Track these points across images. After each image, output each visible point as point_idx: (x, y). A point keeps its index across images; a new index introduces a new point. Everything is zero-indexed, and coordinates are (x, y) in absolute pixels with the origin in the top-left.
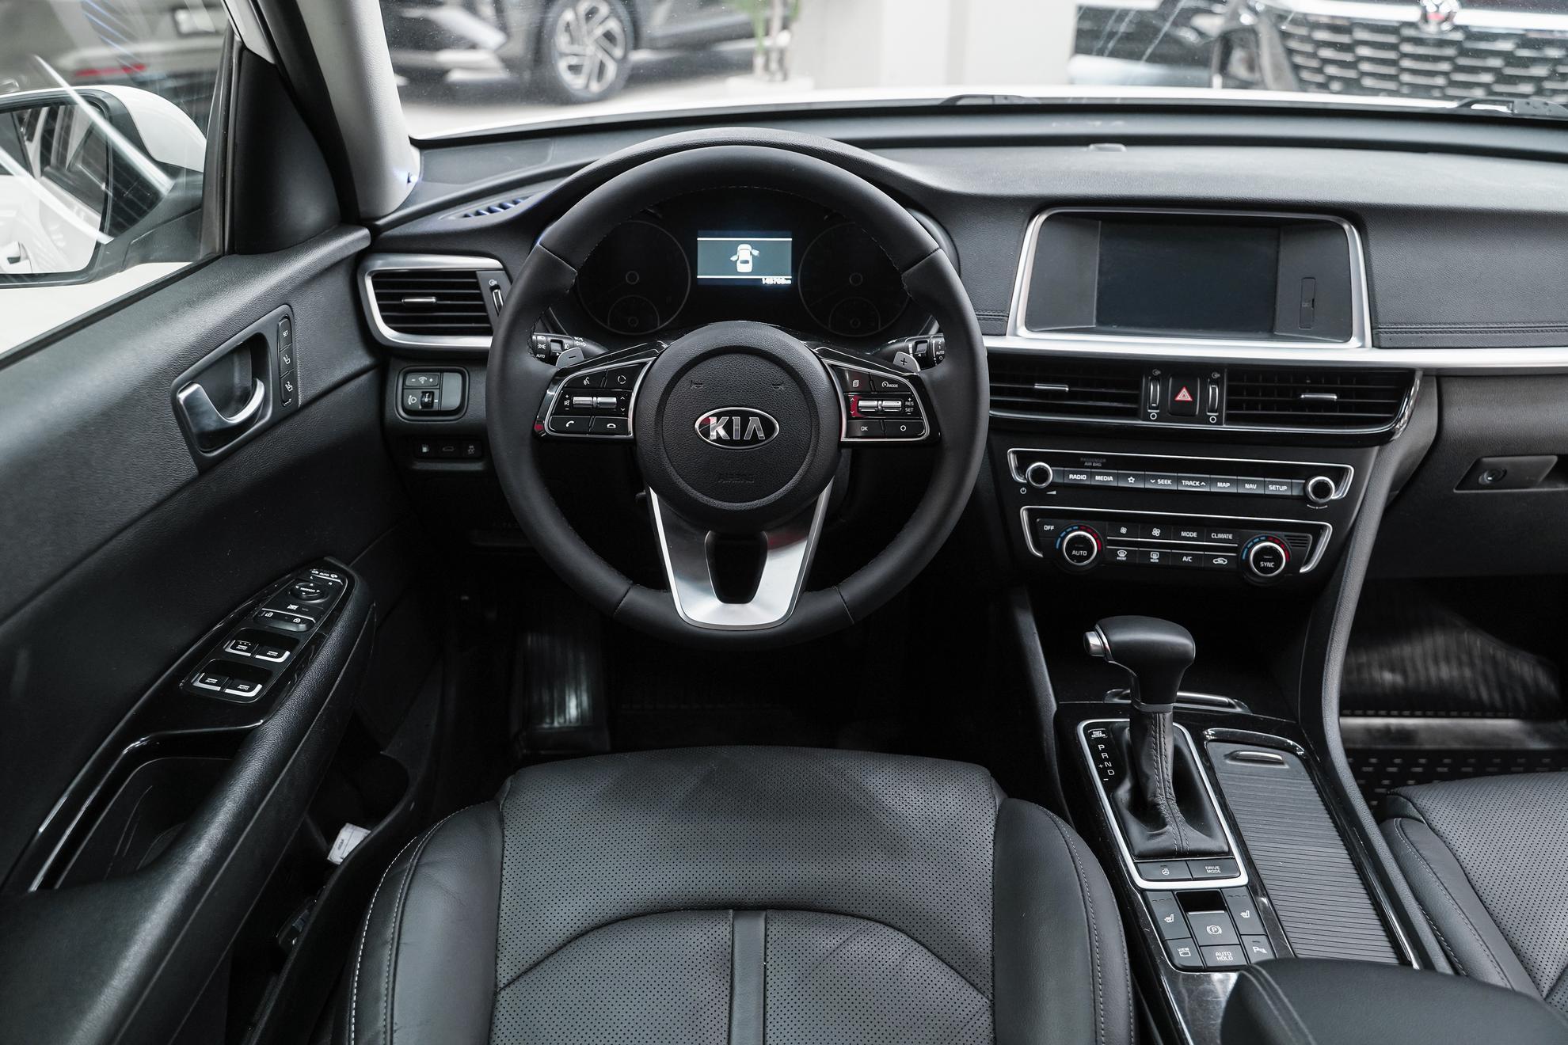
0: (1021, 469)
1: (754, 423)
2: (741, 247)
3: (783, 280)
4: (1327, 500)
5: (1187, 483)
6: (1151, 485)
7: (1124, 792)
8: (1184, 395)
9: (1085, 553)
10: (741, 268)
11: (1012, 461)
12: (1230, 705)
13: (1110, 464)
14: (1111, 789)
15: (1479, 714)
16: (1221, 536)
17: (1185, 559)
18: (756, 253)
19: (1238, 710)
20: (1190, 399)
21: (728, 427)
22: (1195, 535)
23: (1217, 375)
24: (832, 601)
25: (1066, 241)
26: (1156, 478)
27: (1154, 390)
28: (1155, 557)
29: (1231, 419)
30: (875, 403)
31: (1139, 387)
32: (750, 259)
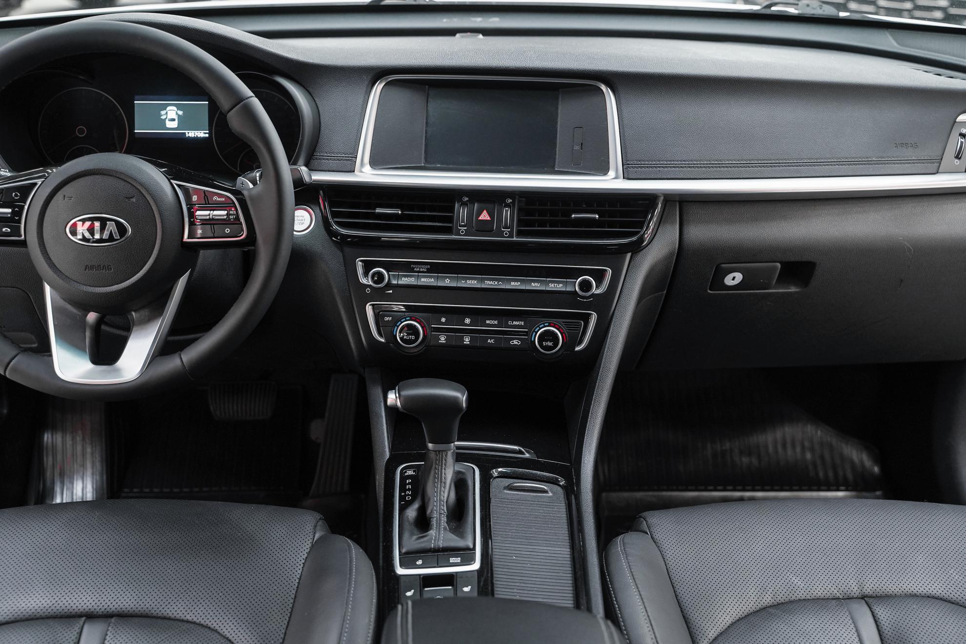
0: (366, 274)
1: (111, 227)
2: (169, 108)
3: (202, 134)
4: (590, 293)
5: (488, 282)
6: (462, 284)
7: (412, 513)
8: (485, 216)
9: (413, 337)
10: (169, 125)
11: (360, 270)
12: (520, 452)
13: (434, 269)
14: (402, 509)
16: (515, 323)
17: (489, 341)
18: (180, 113)
19: (527, 455)
20: (489, 218)
21: (91, 230)
22: (496, 322)
23: (510, 201)
24: (173, 364)
25: (403, 98)
26: (466, 279)
27: (462, 213)
28: (467, 341)
29: (520, 233)
30: (207, 213)
31: (452, 210)
32: (176, 117)
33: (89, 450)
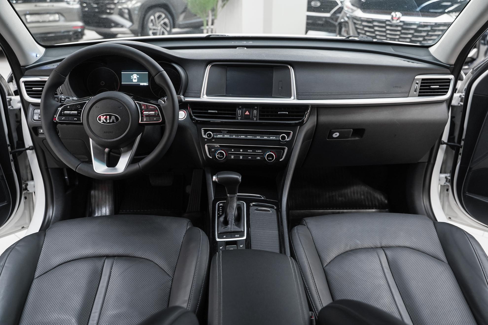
0: (205, 134)
1: (113, 118)
2: (134, 75)
3: (146, 84)
4: (285, 140)
5: (249, 137)
6: (239, 137)
7: (222, 219)
8: (247, 113)
9: (222, 156)
10: (134, 81)
11: (203, 133)
12: (260, 197)
13: (229, 132)
14: (218, 218)
15: (365, 208)
16: (258, 151)
17: (249, 158)
18: (138, 76)
19: (263, 198)
20: (249, 114)
21: (106, 119)
22: (251, 151)
23: (256, 107)
24: (136, 167)
25: (217, 71)
26: (241, 135)
27: (239, 112)
28: (241, 157)
29: (260, 119)
30: (148, 112)
31: (235, 111)
32: (136, 78)
33: (107, 197)
